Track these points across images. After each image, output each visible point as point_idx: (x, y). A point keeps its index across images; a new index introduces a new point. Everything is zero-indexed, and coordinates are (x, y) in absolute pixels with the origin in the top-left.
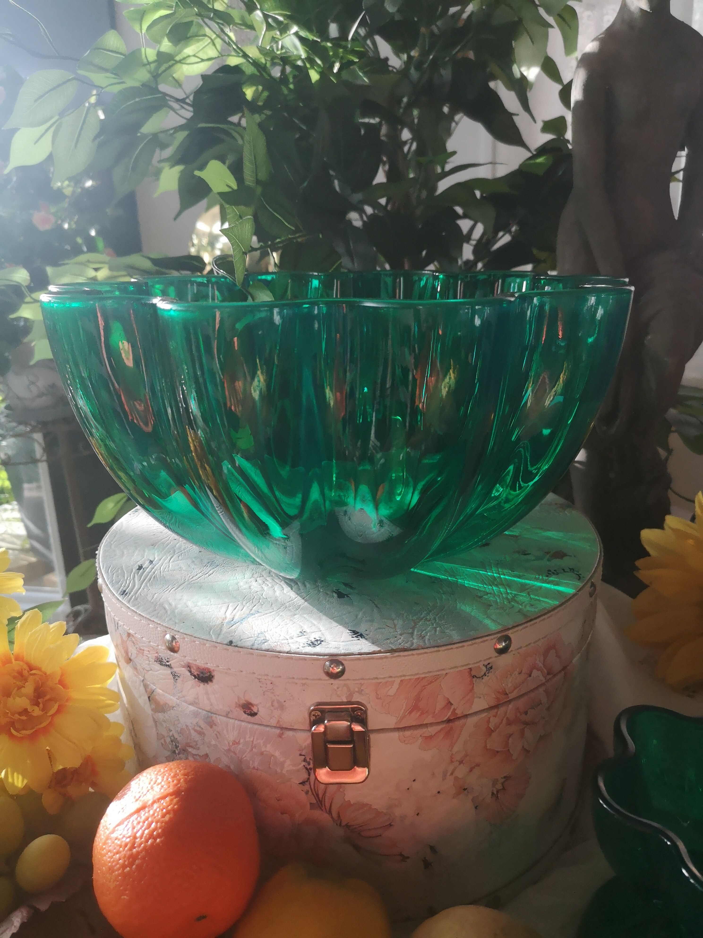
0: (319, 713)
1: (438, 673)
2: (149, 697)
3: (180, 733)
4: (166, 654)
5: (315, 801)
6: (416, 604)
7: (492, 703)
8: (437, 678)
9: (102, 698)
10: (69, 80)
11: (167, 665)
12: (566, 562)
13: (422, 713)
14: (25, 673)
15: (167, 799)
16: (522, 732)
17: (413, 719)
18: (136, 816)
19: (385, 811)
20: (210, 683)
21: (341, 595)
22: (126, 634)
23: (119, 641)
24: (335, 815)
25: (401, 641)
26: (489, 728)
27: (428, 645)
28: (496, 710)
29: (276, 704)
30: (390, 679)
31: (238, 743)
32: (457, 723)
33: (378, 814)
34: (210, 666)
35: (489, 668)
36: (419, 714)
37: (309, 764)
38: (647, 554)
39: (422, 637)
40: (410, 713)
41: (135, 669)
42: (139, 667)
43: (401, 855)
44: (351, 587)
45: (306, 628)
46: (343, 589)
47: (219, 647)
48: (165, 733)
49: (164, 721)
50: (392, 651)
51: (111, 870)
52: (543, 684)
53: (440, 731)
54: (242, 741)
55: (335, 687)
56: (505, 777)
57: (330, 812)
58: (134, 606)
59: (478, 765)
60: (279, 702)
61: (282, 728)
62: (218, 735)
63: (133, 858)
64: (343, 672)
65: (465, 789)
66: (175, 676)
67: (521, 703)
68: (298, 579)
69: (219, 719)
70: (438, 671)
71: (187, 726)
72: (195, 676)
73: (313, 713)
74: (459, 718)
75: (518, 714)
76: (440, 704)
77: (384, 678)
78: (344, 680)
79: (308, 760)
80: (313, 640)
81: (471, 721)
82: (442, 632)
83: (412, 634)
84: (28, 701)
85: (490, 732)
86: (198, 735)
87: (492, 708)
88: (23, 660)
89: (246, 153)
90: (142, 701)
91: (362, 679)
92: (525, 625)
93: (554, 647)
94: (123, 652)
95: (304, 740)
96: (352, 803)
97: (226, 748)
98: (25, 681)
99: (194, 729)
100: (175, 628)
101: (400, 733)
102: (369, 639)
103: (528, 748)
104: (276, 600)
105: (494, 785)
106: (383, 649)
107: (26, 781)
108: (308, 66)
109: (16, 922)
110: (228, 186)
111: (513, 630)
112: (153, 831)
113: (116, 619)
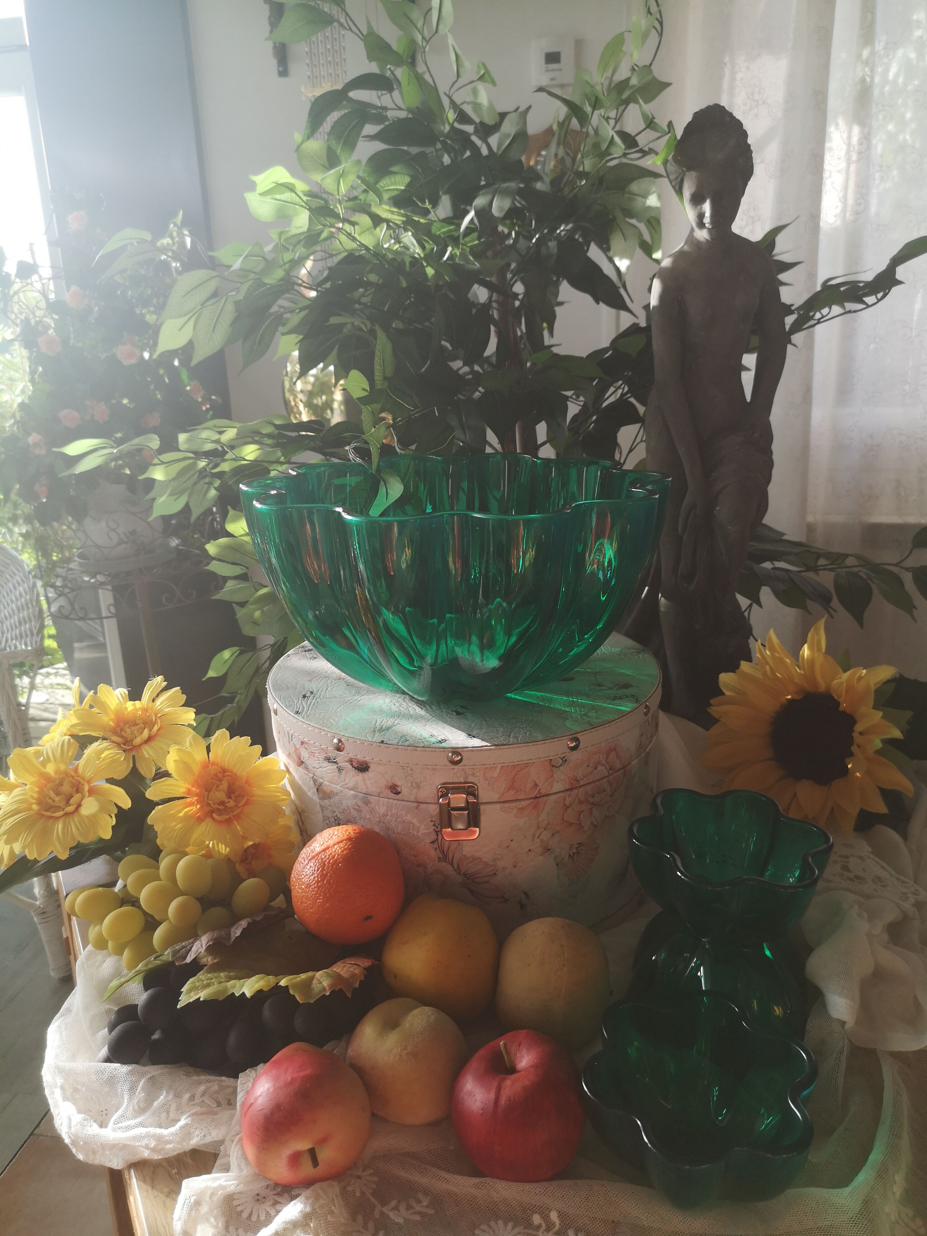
0: (445, 790)
1: (527, 762)
2: (317, 790)
3: (343, 812)
4: (332, 753)
5: (441, 856)
6: (514, 718)
7: (568, 787)
8: (526, 765)
9: (279, 794)
10: (212, 278)
11: (333, 762)
12: (629, 691)
13: (517, 791)
14: (220, 775)
15: (344, 842)
16: (591, 810)
17: (509, 796)
18: (323, 853)
19: (491, 863)
20: (367, 772)
21: (458, 713)
22: (300, 743)
23: (293, 750)
24: (456, 866)
25: (502, 740)
26: (565, 805)
27: (520, 741)
28: (570, 792)
29: (414, 785)
30: (494, 766)
31: (387, 815)
32: (542, 799)
33: (486, 864)
34: (367, 759)
35: (564, 760)
36: (514, 791)
37: (437, 828)
38: (723, 694)
39: (516, 738)
40: (508, 790)
41: (307, 768)
42: (310, 767)
43: (503, 897)
44: (466, 709)
45: (434, 733)
46: (460, 710)
47: (374, 745)
48: (330, 815)
49: (330, 806)
50: (495, 745)
51: (308, 886)
52: (607, 777)
53: (528, 805)
54: (389, 814)
55: (456, 771)
56: (579, 844)
57: (452, 864)
58: (308, 721)
59: (558, 832)
60: (417, 783)
61: (418, 802)
62: (372, 811)
63: (323, 876)
64: (461, 760)
65: (548, 850)
66: (340, 769)
67: (589, 788)
68: (427, 700)
69: (372, 799)
70: (528, 760)
71: (348, 807)
72: (355, 768)
73: (441, 790)
74: (544, 796)
75: (587, 797)
76: (530, 785)
77: (490, 765)
78: (462, 766)
79: (437, 824)
80: (440, 740)
81: (552, 798)
82: (531, 735)
83: (509, 736)
84: (224, 795)
85: (566, 808)
86: (356, 813)
87: (567, 790)
88: (217, 765)
89: (377, 359)
90: (311, 793)
91: (474, 765)
92: (591, 731)
93: (615, 749)
94: (296, 758)
95: (434, 810)
96: (468, 856)
97: (378, 820)
98: (220, 780)
99: (353, 808)
100: (342, 734)
101: (502, 805)
102: (479, 739)
103: (596, 823)
104: (411, 716)
105: (570, 848)
106: (489, 744)
107: (228, 849)
108: (425, 264)
109: (244, 923)
110: (364, 389)
111: (580, 734)
112: (337, 860)
113: (291, 732)
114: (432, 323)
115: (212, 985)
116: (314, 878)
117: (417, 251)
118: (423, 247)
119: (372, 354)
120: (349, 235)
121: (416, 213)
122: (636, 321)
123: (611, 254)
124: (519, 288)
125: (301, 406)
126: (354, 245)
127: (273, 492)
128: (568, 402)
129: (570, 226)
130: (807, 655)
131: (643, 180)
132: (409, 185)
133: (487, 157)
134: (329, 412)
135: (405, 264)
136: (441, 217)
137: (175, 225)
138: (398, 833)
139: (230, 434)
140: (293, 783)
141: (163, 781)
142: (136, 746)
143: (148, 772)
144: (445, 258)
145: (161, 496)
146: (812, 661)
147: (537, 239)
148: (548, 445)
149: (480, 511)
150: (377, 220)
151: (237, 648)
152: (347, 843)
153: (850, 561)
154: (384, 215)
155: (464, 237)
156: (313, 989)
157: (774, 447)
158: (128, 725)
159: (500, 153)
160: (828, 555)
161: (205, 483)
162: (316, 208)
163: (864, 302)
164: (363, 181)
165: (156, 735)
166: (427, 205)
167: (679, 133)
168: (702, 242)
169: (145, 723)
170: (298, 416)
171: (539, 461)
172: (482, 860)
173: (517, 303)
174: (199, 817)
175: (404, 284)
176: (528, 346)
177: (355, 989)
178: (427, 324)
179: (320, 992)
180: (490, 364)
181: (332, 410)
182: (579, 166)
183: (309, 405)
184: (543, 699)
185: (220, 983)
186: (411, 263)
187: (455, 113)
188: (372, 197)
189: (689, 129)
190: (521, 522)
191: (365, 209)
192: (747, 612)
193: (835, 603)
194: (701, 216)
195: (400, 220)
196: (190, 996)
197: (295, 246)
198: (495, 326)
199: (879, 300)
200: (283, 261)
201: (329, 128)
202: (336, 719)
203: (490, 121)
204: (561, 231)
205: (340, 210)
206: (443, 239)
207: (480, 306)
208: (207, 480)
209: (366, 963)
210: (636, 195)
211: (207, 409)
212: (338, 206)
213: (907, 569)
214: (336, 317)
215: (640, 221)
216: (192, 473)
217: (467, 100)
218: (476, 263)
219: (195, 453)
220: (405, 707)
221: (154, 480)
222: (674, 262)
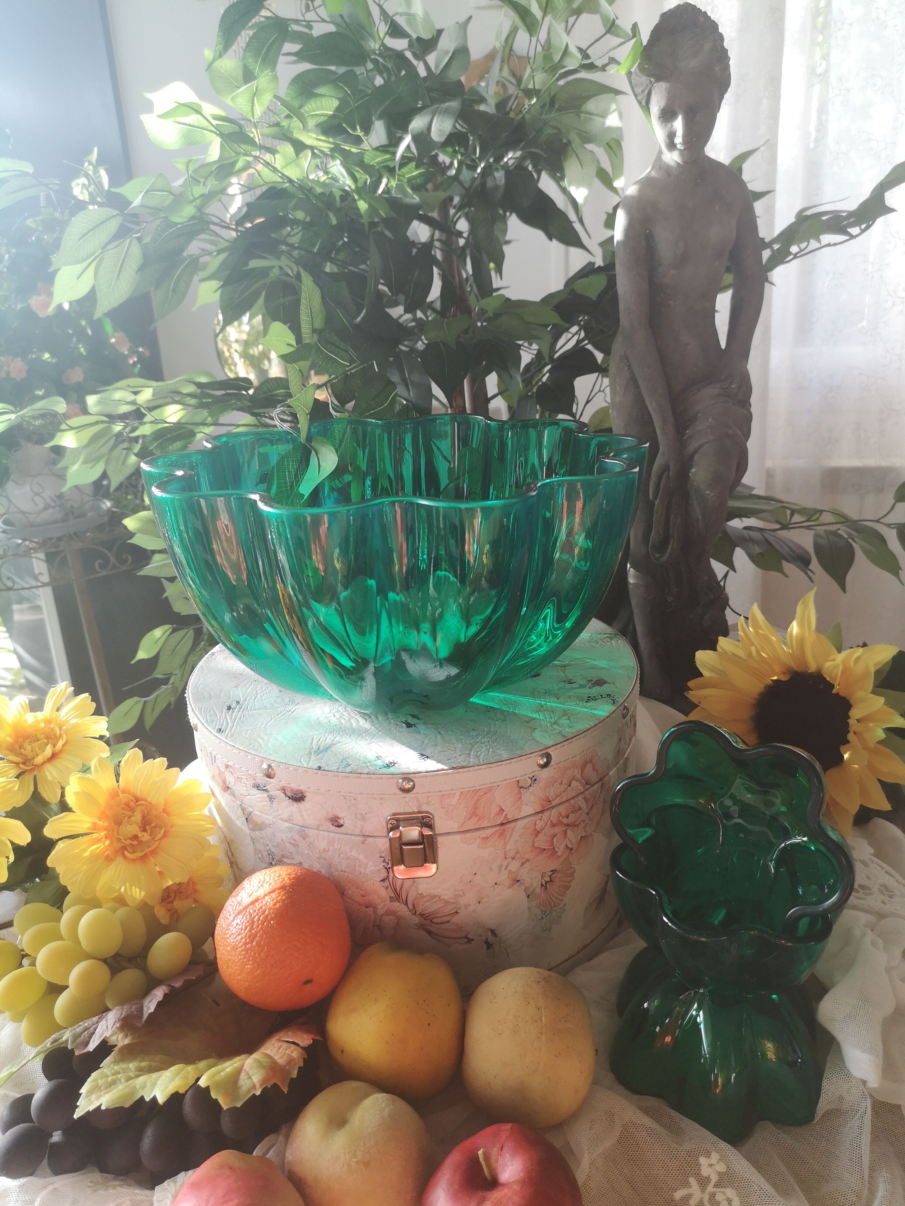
0: (395, 822)
1: (491, 785)
2: (247, 819)
3: (277, 846)
4: (262, 780)
5: (393, 895)
6: (473, 730)
7: (538, 809)
8: (490, 789)
9: (202, 823)
11: (263, 790)
12: (605, 689)
13: (479, 819)
14: (132, 804)
15: (277, 892)
16: (565, 832)
17: (470, 825)
18: (251, 907)
19: (451, 900)
20: (303, 802)
21: (409, 725)
22: (224, 766)
23: (216, 770)
24: (410, 906)
25: (461, 761)
26: (535, 830)
27: (482, 763)
28: (541, 815)
29: (359, 816)
30: (452, 792)
31: (328, 850)
32: (508, 826)
33: (446, 902)
34: (302, 788)
35: (534, 780)
36: (476, 819)
37: (388, 864)
39: (478, 757)
40: (469, 819)
41: (233, 795)
42: (237, 793)
43: (466, 937)
44: (418, 718)
45: (381, 753)
46: (411, 720)
47: (310, 771)
48: (262, 848)
49: (261, 838)
50: (453, 768)
51: (235, 948)
52: (582, 793)
53: (493, 833)
54: (331, 849)
55: (408, 800)
56: (552, 871)
57: (407, 904)
58: (232, 741)
59: (528, 860)
60: (362, 815)
61: (364, 836)
62: (310, 845)
63: (252, 937)
64: (413, 787)
65: (518, 881)
66: (271, 798)
67: (562, 809)
69: (311, 832)
70: (491, 783)
71: (282, 840)
72: (289, 797)
73: (390, 822)
74: (510, 822)
75: (561, 818)
76: (495, 810)
77: (447, 791)
78: (414, 794)
79: (387, 860)
80: (388, 763)
81: (520, 824)
82: (494, 752)
83: (469, 754)
84: (137, 828)
85: (537, 833)
86: (292, 847)
87: (538, 813)
88: (129, 793)
89: (303, 308)
90: (240, 823)
91: (429, 792)
92: (563, 744)
93: (591, 761)
94: (220, 781)
95: (383, 844)
96: (424, 894)
97: (317, 856)
98: (133, 810)
99: (289, 842)
100: (272, 758)
101: (462, 836)
102: (434, 760)
103: (570, 846)
104: (354, 731)
105: (542, 877)
106: (445, 768)
107: (143, 893)
108: (356, 197)
109: (159, 994)
110: (288, 345)
111: (552, 748)
112: (267, 916)
113: (214, 753)
114: (367, 265)
115: (118, 1082)
116: (242, 939)
117: (348, 182)
118: (355, 179)
119: (298, 303)
120: (267, 164)
121: (345, 141)
122: (592, 259)
123: (566, 183)
124: (463, 225)
125: (236, 357)
126: (276, 178)
127: (180, 473)
128: (521, 351)
129: (518, 154)
130: (797, 633)
131: (601, 96)
132: (338, 110)
133: (425, 79)
134: (266, 362)
135: (335, 198)
136: (376, 144)
137: (90, 163)
138: (342, 871)
139: (146, 395)
140: (219, 808)
141: (63, 817)
142: (38, 766)
143: (51, 797)
144: (380, 191)
145: (74, 463)
146: (801, 640)
147: (482, 169)
148: (499, 396)
149: (428, 496)
150: (299, 147)
151: (168, 626)
152: (279, 893)
153: (826, 518)
154: (308, 142)
155: (400, 168)
156: (241, 1087)
157: (752, 400)
158: (28, 741)
159: (439, 72)
160: (802, 511)
161: (124, 449)
162: (230, 134)
163: (845, 233)
164: (284, 103)
165: (61, 751)
166: (359, 132)
167: (645, 37)
168: (672, 167)
169: (48, 738)
170: (233, 367)
171: (492, 424)
172: (442, 898)
173: (462, 242)
174: (108, 856)
175: (334, 221)
176: (475, 288)
177: (292, 1079)
178: (363, 267)
179: (249, 1091)
180: (434, 310)
181: (269, 360)
182: (528, 84)
183: (246, 355)
184: (506, 702)
185: (129, 1079)
186: (341, 196)
187: (386, 24)
188: (296, 123)
189: (657, 33)
190: (479, 509)
191: (287, 137)
192: (723, 582)
193: (815, 565)
194: (671, 136)
195: (327, 148)
196: (90, 1100)
197: (206, 179)
198: (438, 267)
199: (863, 231)
200: (192, 195)
201: (244, 45)
202: (265, 738)
203: (426, 35)
204: (509, 159)
205: (255, 134)
206: (378, 170)
207: (420, 246)
208: (125, 445)
209: (305, 1040)
210: (593, 114)
211: (134, 362)
212: (254, 130)
213: (889, 525)
214: (257, 260)
215: (599, 145)
216: (106, 438)
217: (400, 11)
218: (415, 196)
219: (107, 416)
220: (347, 719)
221: (64, 448)
222: (640, 190)
